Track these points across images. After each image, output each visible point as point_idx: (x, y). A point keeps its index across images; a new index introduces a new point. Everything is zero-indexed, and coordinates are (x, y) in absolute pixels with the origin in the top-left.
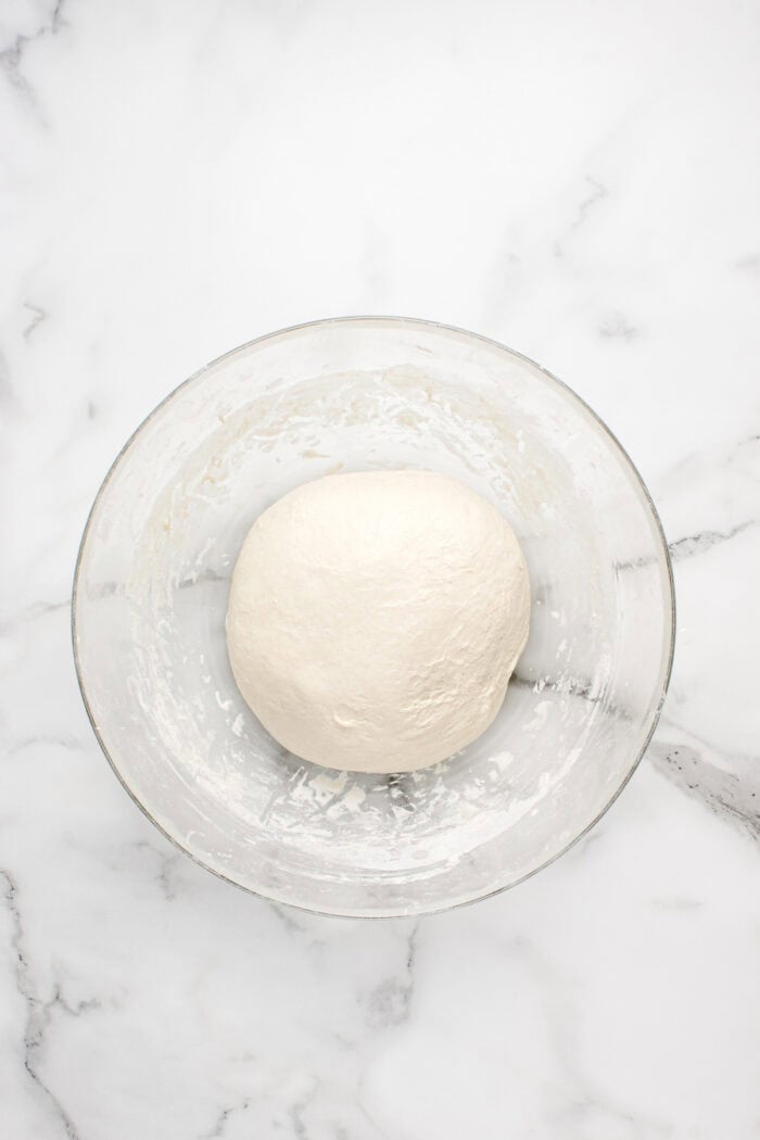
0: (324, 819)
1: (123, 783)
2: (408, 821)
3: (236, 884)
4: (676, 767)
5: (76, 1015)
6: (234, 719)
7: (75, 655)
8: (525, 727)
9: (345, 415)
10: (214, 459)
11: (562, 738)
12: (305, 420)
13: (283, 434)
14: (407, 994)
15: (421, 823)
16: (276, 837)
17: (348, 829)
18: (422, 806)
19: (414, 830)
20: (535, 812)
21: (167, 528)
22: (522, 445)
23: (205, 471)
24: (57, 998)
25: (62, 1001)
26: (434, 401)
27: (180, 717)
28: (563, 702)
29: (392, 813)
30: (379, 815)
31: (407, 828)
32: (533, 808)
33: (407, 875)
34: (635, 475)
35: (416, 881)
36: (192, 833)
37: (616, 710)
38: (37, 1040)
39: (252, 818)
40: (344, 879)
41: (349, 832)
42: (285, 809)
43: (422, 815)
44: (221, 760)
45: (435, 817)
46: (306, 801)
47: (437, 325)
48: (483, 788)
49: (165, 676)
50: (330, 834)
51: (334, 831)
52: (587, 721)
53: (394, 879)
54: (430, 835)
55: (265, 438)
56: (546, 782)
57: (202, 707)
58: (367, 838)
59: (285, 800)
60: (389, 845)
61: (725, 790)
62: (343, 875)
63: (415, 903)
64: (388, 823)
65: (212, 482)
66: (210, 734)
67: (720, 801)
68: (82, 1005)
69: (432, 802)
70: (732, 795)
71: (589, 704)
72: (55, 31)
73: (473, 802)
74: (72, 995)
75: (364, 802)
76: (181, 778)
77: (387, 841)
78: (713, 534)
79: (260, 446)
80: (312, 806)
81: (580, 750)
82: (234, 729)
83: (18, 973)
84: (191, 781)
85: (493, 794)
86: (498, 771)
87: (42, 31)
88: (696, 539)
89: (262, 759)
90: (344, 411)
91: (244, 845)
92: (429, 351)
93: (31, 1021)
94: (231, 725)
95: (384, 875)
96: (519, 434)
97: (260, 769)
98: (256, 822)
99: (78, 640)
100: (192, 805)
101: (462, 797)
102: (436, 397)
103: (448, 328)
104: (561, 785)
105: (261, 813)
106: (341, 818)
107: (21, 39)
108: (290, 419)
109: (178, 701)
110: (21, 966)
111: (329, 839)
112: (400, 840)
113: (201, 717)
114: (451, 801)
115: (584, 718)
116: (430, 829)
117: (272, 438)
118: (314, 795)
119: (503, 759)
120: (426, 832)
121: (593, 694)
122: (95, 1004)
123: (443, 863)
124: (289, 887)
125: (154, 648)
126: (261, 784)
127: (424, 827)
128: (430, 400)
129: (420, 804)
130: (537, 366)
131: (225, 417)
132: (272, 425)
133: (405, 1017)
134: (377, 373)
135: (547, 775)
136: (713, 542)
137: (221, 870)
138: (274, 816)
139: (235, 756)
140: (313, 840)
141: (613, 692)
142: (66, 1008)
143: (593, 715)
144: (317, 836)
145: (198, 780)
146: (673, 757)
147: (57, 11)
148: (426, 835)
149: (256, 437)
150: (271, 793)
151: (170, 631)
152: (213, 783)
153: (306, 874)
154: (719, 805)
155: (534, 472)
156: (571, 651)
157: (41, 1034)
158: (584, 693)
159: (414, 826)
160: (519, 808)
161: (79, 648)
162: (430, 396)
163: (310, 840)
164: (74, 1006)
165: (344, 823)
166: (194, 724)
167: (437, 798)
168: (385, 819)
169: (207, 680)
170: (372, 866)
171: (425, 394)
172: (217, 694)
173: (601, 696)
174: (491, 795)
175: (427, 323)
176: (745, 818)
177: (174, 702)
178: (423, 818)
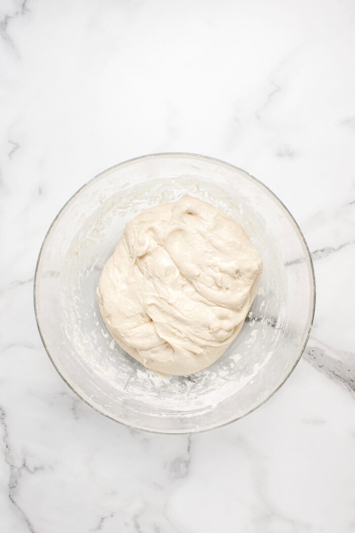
0: (153, 388)
1: (59, 373)
2: (193, 388)
3: (113, 420)
4: (313, 357)
5: (33, 473)
6: (110, 342)
7: (36, 314)
8: (246, 342)
9: (158, 199)
10: (98, 221)
11: (263, 347)
12: (140, 201)
13: (130, 208)
14: (187, 463)
15: (198, 388)
16: (131, 397)
17: (165, 392)
18: (200, 380)
19: (196, 392)
20: (252, 382)
21: (77, 254)
22: (242, 211)
23: (94, 226)
24: (24, 465)
25: (26, 467)
26: (200, 191)
27: (85, 341)
28: (264, 330)
29: (185, 384)
30: (179, 385)
31: (193, 391)
32: (251, 380)
33: (192, 413)
34: (295, 224)
35: (198, 416)
36: (92, 396)
37: (289, 334)
38: (15, 485)
39: (119, 388)
40: (164, 415)
41: (166, 393)
42: (136, 383)
43: (199, 384)
44: (105, 361)
45: (206, 385)
46: (145, 380)
47: (201, 156)
48: (228, 371)
49: (78, 322)
50: (156, 394)
51: (159, 393)
52: (275, 339)
53: (187, 415)
54: (204, 393)
55: (121, 210)
56: (257, 368)
57: (95, 337)
58: (174, 396)
59: (135, 379)
60: (184, 399)
61: (336, 368)
62: (163, 413)
63: (197, 426)
64: (183, 389)
65: (98, 231)
66: (100, 349)
67: (334, 373)
68: (36, 469)
69: (204, 379)
70: (339, 370)
71: (276, 331)
72: (23, 13)
73: (223, 378)
74: (31, 464)
75: (172, 379)
76: (87, 370)
77: (183, 397)
78: (330, 249)
79: (119, 214)
80: (147, 382)
81: (272, 352)
82: (110, 346)
83: (6, 453)
84: (91, 372)
85: (232, 374)
86: (234, 363)
87: (17, 14)
88: (322, 251)
89: (124, 360)
90: (159, 197)
91: (116, 401)
92: (197, 168)
93: (12, 476)
94: (109, 345)
95: (182, 413)
96: (240, 206)
97: (123, 365)
98: (122, 390)
99: (37, 307)
100: (92, 383)
101: (218, 376)
102: (201, 189)
103: (206, 157)
104: (264, 369)
105: (124, 385)
106: (162, 387)
107: (7, 18)
108: (133, 201)
109: (84, 334)
110: (7, 451)
111: (155, 396)
112: (189, 397)
113: (95, 342)
114: (213, 378)
115: (274, 337)
116: (203, 391)
117: (125, 210)
118: (149, 376)
119: (236, 357)
120: (201, 393)
121: (278, 326)
122: (42, 468)
123: (209, 407)
124: (138, 420)
125: (72, 310)
126: (124, 372)
127: (200, 390)
128: (198, 190)
129: (198, 379)
130: (248, 174)
131: (103, 202)
132: (125, 204)
133: (187, 474)
134: (173, 179)
135: (257, 364)
136: (330, 252)
137: (106, 413)
138: (130, 387)
139: (111, 359)
140: (149, 397)
141: (287, 325)
142: (28, 470)
143: (278, 336)
144: (151, 396)
145: (95, 371)
146: (311, 353)
147: (24, 4)
148: (201, 394)
149: (117, 210)
150: (129, 376)
151: (80, 301)
152: (102, 372)
153: (146, 413)
154: (333, 375)
155: (247, 223)
156: (267, 306)
157: (16, 482)
158: (273, 326)
159: (195, 390)
160: (245, 380)
161: (38, 311)
162: (198, 189)
163: (148, 398)
164: (32, 469)
165: (162, 389)
166: (92, 344)
167: (206, 377)
168: (182, 387)
169: (97, 324)
170: (177, 409)
171: (196, 188)
172: (102, 330)
173: (281, 327)
174: (230, 374)
175: (196, 155)
176: (345, 381)
177: (82, 335)
178: (200, 386)
